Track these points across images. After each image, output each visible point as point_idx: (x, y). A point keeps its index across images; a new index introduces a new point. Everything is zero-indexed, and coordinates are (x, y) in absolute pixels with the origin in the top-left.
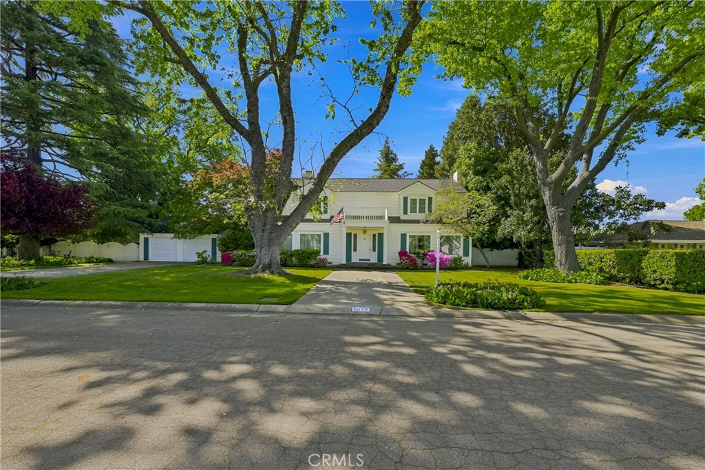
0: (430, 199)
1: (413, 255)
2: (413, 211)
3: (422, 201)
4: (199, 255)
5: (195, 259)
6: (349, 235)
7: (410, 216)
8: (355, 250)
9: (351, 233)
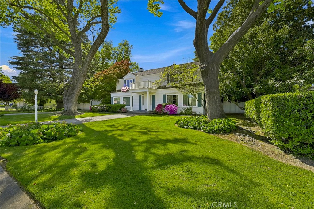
8: (143, 104)
9: (141, 96)
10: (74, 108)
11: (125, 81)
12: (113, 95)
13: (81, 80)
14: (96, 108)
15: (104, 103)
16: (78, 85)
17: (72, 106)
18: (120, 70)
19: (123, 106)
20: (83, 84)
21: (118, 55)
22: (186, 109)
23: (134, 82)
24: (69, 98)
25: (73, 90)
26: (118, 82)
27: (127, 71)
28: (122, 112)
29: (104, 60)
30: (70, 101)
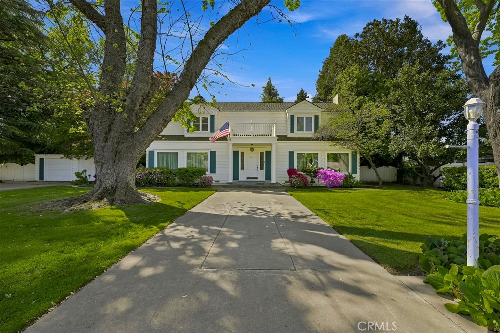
0: (317, 117)
1: (302, 173)
2: (300, 129)
3: (309, 119)
4: (78, 175)
5: (74, 178)
6: (236, 153)
7: (297, 134)
8: (243, 168)
9: (238, 151)
12: (156, 146)
23: (212, 121)
30: (126, 157)
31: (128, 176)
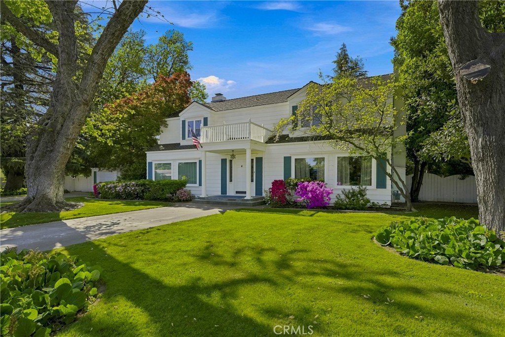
2: (305, 124)
6: (222, 162)
7: (301, 132)
8: (231, 181)
9: (226, 159)
10: (54, 192)
11: (184, 122)
12: (152, 157)
13: (78, 114)
14: (110, 188)
15: (129, 176)
16: (69, 129)
17: (51, 185)
18: (170, 96)
19: (181, 185)
20: (81, 124)
21: (159, 64)
22: (349, 192)
23: (206, 124)
24: (43, 163)
25: (53, 142)
26: (166, 126)
27: (185, 100)
28: (179, 201)
29: (124, 74)
30: (44, 172)
31: (46, 189)
